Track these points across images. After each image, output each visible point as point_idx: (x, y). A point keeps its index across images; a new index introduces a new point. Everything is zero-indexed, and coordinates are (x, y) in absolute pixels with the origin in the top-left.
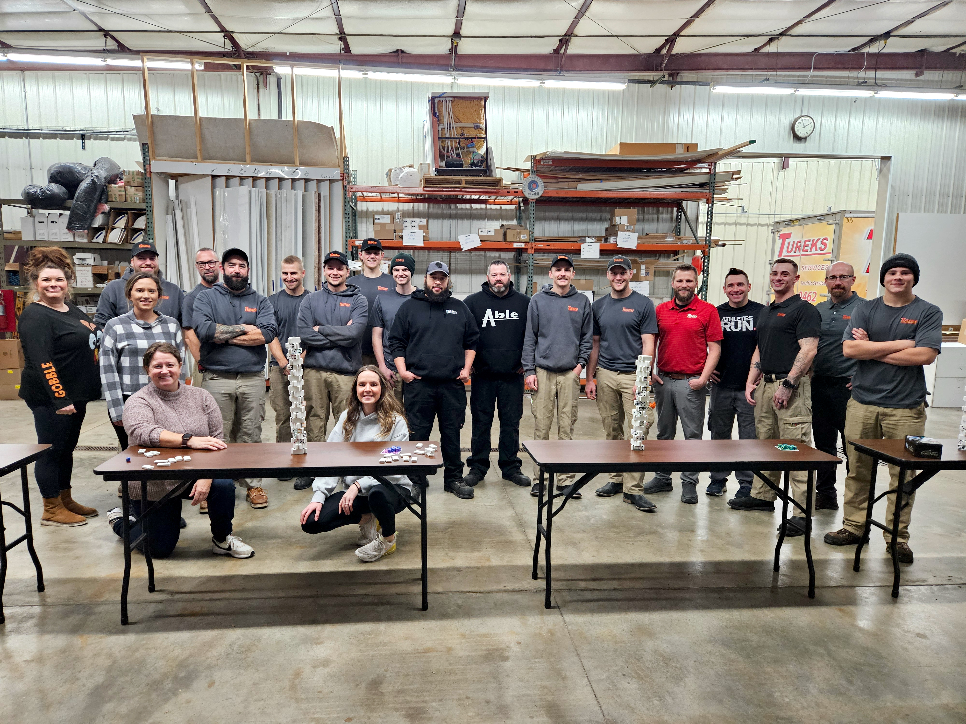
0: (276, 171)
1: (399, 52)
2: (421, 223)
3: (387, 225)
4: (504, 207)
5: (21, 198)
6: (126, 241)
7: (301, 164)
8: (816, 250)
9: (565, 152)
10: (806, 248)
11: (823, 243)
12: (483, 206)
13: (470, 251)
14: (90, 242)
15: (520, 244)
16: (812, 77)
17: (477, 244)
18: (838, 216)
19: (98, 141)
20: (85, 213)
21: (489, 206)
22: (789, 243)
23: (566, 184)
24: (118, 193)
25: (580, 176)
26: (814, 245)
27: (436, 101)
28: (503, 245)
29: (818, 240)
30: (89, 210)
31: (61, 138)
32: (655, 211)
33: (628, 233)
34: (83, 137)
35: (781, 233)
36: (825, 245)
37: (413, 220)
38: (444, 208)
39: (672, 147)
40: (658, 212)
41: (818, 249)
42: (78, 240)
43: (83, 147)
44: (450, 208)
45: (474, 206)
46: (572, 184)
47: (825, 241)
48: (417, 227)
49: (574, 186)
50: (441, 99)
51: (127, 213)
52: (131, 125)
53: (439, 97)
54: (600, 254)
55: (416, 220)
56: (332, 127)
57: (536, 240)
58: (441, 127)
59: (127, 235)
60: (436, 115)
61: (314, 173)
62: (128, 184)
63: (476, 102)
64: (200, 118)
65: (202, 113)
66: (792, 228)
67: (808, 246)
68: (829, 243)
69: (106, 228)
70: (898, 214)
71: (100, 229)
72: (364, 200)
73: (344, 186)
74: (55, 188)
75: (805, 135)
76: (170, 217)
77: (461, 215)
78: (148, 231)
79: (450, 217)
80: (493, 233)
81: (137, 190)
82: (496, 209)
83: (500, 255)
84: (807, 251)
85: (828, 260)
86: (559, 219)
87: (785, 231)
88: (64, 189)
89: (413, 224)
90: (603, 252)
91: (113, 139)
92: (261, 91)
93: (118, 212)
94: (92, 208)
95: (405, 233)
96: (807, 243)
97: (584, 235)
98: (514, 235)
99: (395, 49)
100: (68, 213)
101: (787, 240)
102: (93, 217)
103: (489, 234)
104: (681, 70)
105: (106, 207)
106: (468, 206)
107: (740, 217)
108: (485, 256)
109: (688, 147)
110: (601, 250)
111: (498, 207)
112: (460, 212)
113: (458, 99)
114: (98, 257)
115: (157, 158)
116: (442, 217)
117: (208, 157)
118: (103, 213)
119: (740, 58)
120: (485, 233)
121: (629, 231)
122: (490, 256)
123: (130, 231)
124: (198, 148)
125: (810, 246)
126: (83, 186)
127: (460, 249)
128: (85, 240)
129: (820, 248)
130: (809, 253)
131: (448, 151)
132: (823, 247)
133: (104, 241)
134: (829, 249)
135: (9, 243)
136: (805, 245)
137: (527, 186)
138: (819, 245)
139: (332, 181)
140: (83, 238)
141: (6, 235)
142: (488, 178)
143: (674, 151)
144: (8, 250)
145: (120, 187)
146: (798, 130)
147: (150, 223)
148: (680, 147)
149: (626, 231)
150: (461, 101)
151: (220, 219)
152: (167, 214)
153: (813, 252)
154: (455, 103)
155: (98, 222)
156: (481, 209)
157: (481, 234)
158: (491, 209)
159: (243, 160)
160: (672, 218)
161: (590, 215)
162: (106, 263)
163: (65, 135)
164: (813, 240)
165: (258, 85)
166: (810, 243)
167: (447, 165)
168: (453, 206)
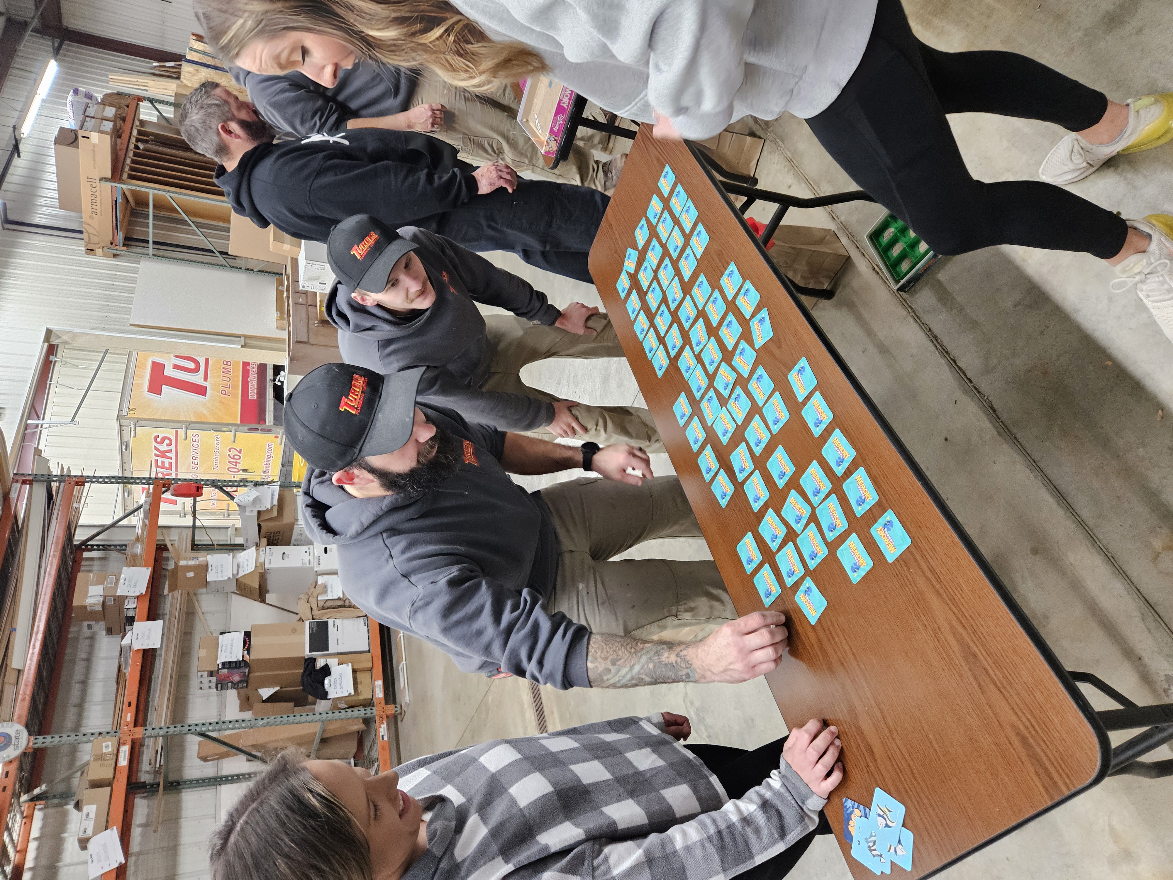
4: (35, 832)
8: (171, 451)
10: (167, 465)
11: (162, 442)
15: (121, 755)
18: (124, 422)
26: (163, 454)
29: (156, 449)
33: (121, 580)
36: (164, 439)
41: (169, 448)
47: (159, 440)
49: (15, 674)
54: (156, 618)
57: (118, 726)
67: (163, 463)
68: (162, 433)
70: (131, 325)
82: (38, 848)
85: (186, 433)
90: (152, 615)
96: (160, 464)
103: (92, 815)
108: (140, 854)
125: (164, 459)
129: (168, 445)
130: (173, 461)
132: (167, 441)
134: (170, 433)
136: (163, 467)
138: (163, 447)
149: (116, 586)
153: (172, 455)
160: (101, 559)
161: (78, 676)
164: (156, 455)
166: (160, 460)
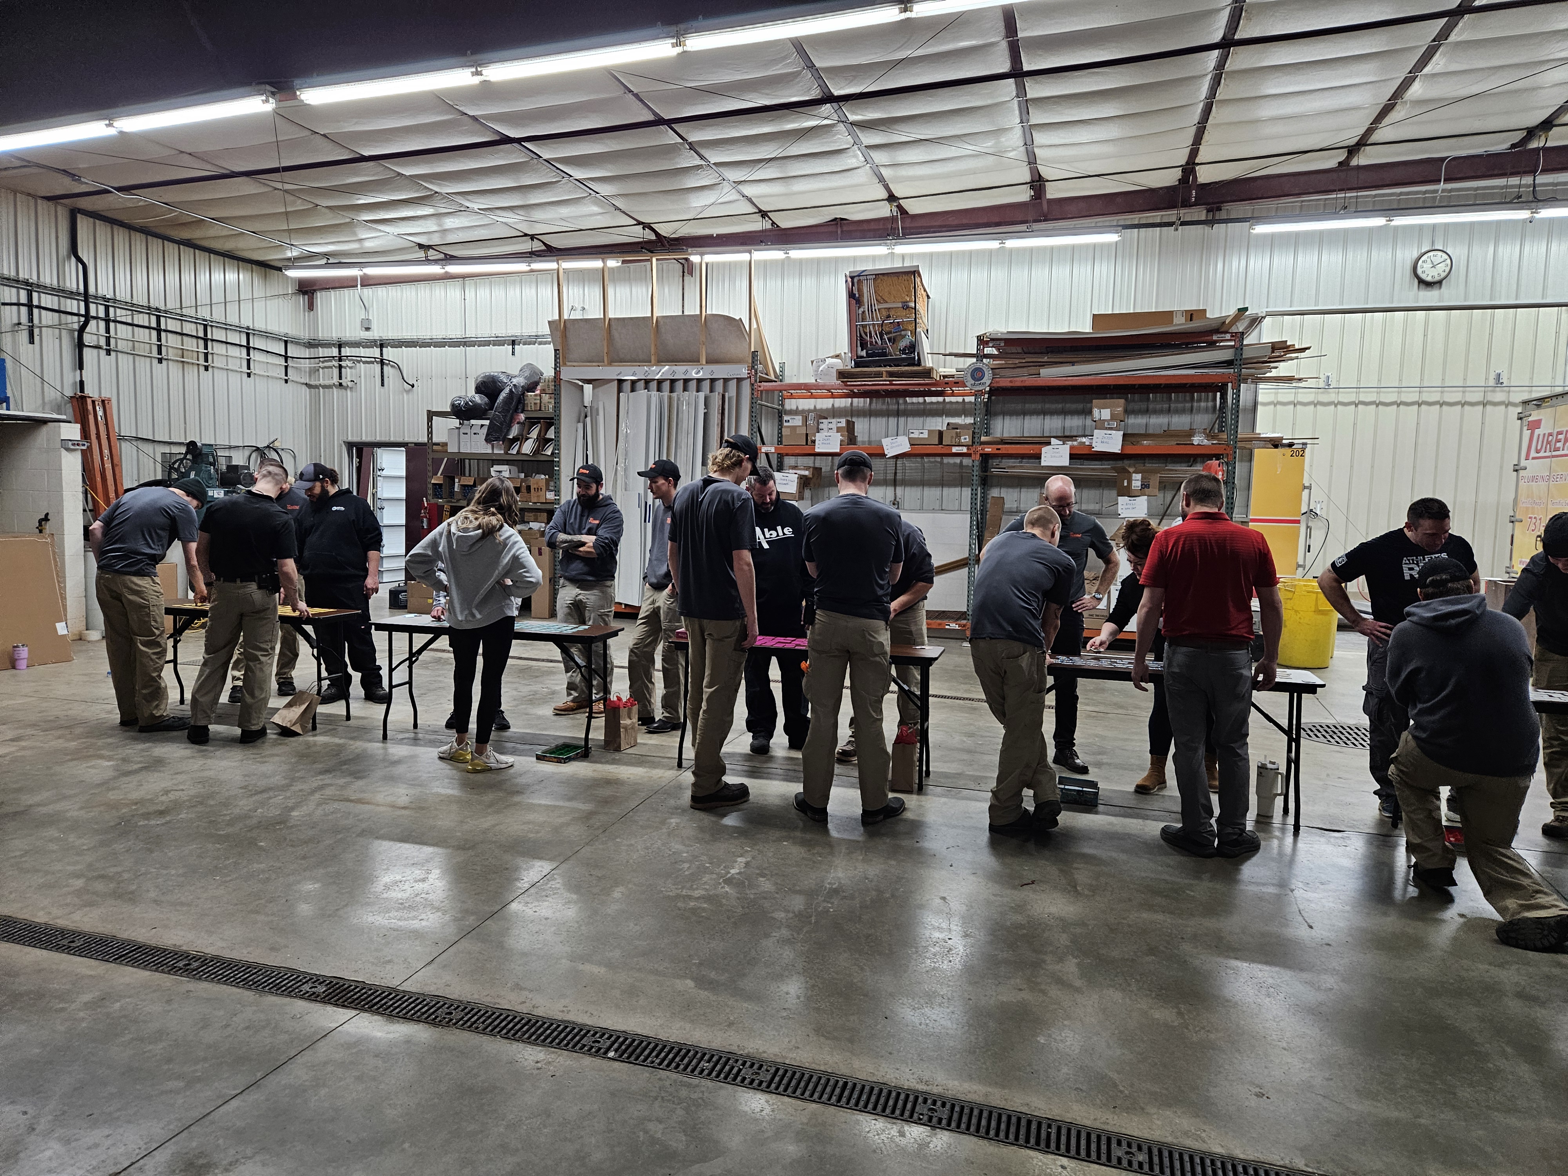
0: (680, 371)
1: (838, 222)
2: (839, 425)
3: (798, 429)
5: (449, 410)
6: (537, 452)
7: (708, 362)
9: (1009, 332)
10: (1558, 445)
12: (940, 399)
13: (897, 457)
14: (506, 453)
15: (961, 448)
16: (1443, 191)
17: (906, 448)
19: (526, 346)
20: (501, 424)
21: (948, 399)
22: (1539, 435)
23: (1025, 369)
24: (533, 402)
25: (1046, 359)
27: (856, 280)
28: (939, 449)
30: (505, 421)
31: (494, 345)
32: (1188, 398)
33: (1109, 432)
34: (513, 343)
35: (1530, 419)
37: (839, 420)
38: (891, 404)
39: (1168, 316)
40: (1192, 399)
42: (496, 451)
43: (513, 354)
44: (898, 404)
45: (928, 399)
46: (1033, 370)
48: (835, 430)
49: (1035, 373)
50: (861, 278)
51: (540, 422)
52: (547, 330)
53: (859, 276)
54: (1071, 459)
55: (834, 421)
56: (740, 319)
57: (982, 443)
58: (861, 310)
59: (539, 446)
60: (854, 298)
61: (721, 371)
62: (543, 391)
63: (905, 277)
64: (610, 319)
65: (611, 315)
66: (1542, 411)
67: (1559, 441)
69: (521, 438)
71: (515, 440)
72: (792, 397)
73: (752, 385)
74: (478, 399)
75: (1437, 278)
76: (580, 425)
77: (911, 410)
78: (557, 441)
79: (898, 414)
80: (925, 435)
81: (551, 398)
83: (961, 462)
84: (1558, 449)
86: (1044, 413)
87: (1535, 416)
88: (486, 399)
89: (830, 426)
90: (1073, 457)
91: (540, 343)
92: (686, 278)
93: (532, 422)
94: (508, 418)
95: (819, 437)
96: (1559, 437)
97: (1075, 434)
98: (952, 437)
99: (833, 217)
100: (487, 422)
101: (1537, 432)
102: (510, 427)
103: (921, 436)
104: (1223, 202)
105: (522, 417)
106: (921, 400)
107: (1493, 391)
109: (1191, 315)
110: (1070, 454)
111: (960, 399)
112: (909, 407)
113: (880, 277)
114: (515, 469)
115: (568, 364)
116: (887, 414)
117: (615, 359)
118: (518, 423)
119: (1319, 176)
120: (916, 435)
121: (1111, 429)
122: (948, 463)
123: (543, 441)
124: (606, 351)
125: (1563, 441)
126: (503, 395)
127: (885, 455)
128: (502, 452)
130: (1561, 452)
131: (871, 337)
133: (518, 452)
135: (437, 456)
136: (1557, 440)
137: (969, 375)
139: (739, 380)
140: (501, 449)
141: (435, 447)
142: (916, 368)
143: (1176, 321)
144: (437, 463)
145: (536, 395)
146: (1423, 272)
147: (558, 432)
148: (1179, 315)
149: (1106, 429)
150: (885, 278)
151: (622, 426)
152: (579, 422)
154: (879, 281)
155: (514, 432)
156: (938, 402)
157: (912, 436)
158: (951, 402)
159: (647, 361)
162: (522, 475)
163: (498, 342)
165: (683, 272)
167: (868, 355)
168: (901, 401)
